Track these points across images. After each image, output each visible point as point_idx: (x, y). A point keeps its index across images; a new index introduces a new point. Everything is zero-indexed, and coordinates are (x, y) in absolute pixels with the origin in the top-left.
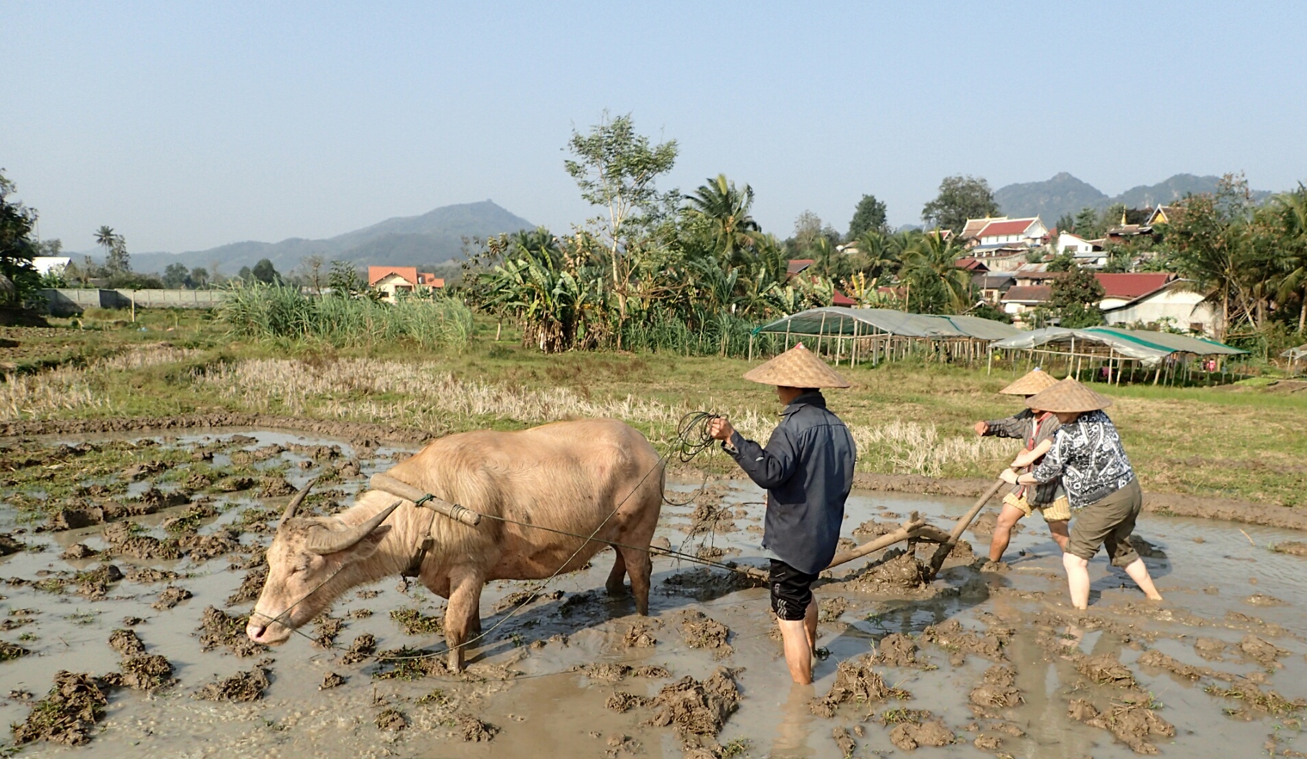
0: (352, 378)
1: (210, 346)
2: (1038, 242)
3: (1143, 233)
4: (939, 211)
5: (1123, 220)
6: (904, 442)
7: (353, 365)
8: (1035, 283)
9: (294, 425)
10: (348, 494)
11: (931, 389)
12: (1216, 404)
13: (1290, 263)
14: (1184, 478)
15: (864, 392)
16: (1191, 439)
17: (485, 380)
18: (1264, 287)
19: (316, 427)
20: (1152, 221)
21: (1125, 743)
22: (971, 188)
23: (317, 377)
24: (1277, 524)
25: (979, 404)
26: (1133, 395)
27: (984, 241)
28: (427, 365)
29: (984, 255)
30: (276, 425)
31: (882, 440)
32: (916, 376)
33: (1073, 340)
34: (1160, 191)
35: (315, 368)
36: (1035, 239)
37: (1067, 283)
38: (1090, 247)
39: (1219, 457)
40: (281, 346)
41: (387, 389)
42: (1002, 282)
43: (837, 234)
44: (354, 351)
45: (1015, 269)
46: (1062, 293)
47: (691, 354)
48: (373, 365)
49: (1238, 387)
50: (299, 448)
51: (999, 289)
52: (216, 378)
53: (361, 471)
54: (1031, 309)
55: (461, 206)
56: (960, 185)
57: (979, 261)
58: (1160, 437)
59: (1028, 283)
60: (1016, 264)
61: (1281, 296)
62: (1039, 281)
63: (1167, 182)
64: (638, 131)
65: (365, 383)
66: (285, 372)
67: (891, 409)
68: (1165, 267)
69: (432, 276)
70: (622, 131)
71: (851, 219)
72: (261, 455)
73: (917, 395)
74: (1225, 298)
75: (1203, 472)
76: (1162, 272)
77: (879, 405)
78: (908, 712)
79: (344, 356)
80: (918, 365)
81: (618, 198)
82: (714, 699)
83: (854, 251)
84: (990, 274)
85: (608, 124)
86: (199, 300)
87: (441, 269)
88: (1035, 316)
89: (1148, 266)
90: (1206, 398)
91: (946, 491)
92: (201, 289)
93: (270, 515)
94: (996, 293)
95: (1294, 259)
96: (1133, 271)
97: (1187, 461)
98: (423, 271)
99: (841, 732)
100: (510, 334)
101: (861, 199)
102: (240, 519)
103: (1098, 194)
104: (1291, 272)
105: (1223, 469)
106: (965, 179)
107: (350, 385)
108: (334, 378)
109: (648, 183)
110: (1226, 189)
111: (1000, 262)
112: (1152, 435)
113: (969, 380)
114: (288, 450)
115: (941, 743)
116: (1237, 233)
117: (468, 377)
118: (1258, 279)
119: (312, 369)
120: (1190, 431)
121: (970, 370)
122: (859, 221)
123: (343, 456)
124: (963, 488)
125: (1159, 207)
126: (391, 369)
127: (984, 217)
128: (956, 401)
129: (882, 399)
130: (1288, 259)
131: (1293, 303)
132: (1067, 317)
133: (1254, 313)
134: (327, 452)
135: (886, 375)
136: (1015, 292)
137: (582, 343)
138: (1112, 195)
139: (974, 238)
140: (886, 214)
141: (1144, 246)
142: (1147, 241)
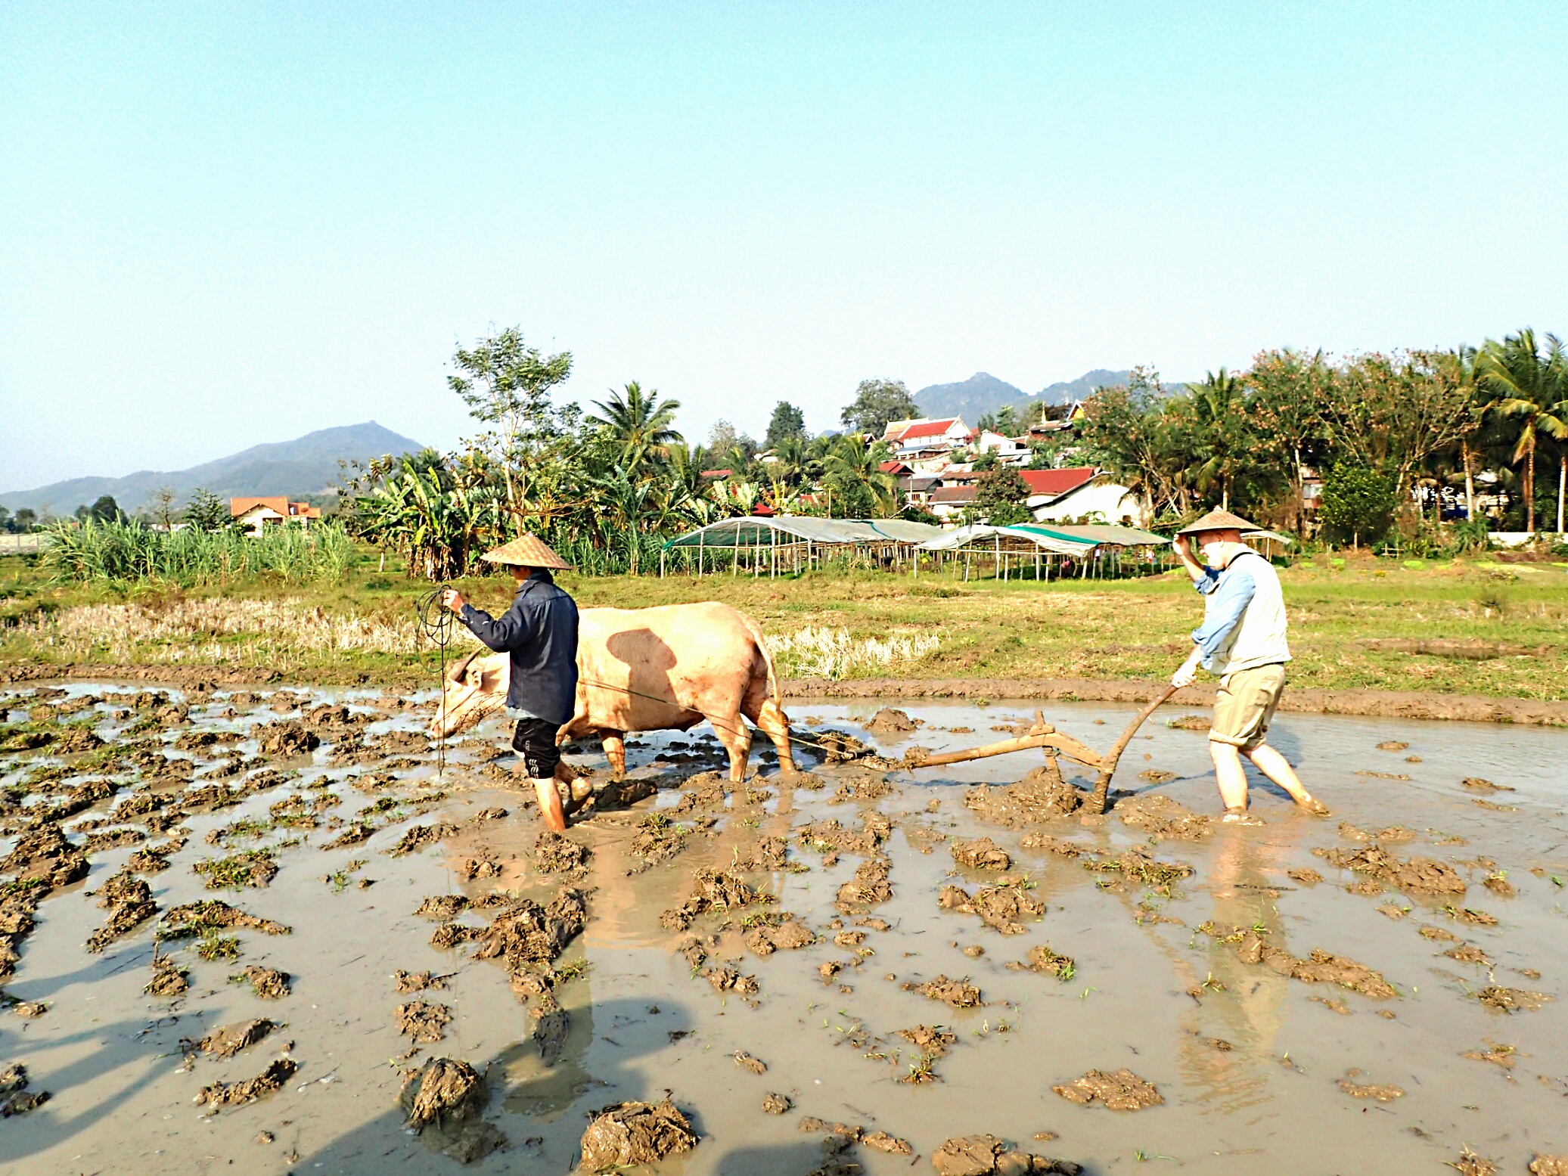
0: (197, 620)
1: (29, 594)
2: (961, 442)
3: (1063, 429)
4: (857, 415)
5: (1044, 417)
6: (815, 649)
7: (201, 605)
8: (961, 484)
9: (115, 673)
10: (168, 743)
11: (853, 596)
12: (1142, 594)
13: (1207, 451)
14: (1101, 666)
15: (781, 602)
16: (1113, 629)
17: (357, 613)
18: (1184, 476)
19: (142, 674)
20: (1072, 416)
21: (992, 926)
22: (888, 390)
23: (155, 621)
24: (1178, 701)
25: (901, 607)
26: (1061, 590)
27: (907, 443)
28: (291, 601)
29: (908, 457)
30: (93, 674)
31: (792, 648)
32: (839, 584)
33: (997, 537)
34: (1077, 387)
35: (155, 612)
36: (958, 439)
37: (992, 482)
38: (1014, 445)
39: (1138, 644)
40: (116, 589)
41: (240, 629)
42: (928, 484)
43: (754, 442)
44: (205, 591)
45: (940, 470)
46: (987, 492)
47: (598, 574)
48: (227, 605)
49: (1167, 576)
50: (117, 698)
51: (926, 491)
52: (32, 629)
53: (189, 716)
54: (960, 510)
55: (340, 428)
56: (878, 387)
57: (903, 463)
58: (1082, 628)
59: (954, 484)
60: (941, 466)
61: (1202, 484)
62: (965, 481)
63: (1083, 379)
64: (528, 343)
65: (211, 623)
66: (117, 618)
67: (808, 617)
68: (1088, 461)
69: (306, 506)
70: (512, 342)
71: (768, 427)
72: (68, 708)
73: (837, 602)
74: (1147, 489)
75: (1119, 659)
76: (1087, 466)
77: (796, 614)
78: (768, 917)
79: (193, 597)
80: (842, 571)
81: (510, 413)
82: (551, 922)
83: (774, 459)
84: (914, 476)
85: (495, 336)
86: (22, 545)
87: (318, 497)
88: (964, 517)
89: (1073, 461)
90: (1132, 589)
91: (846, 692)
92: (28, 533)
93: (66, 771)
94: (923, 496)
95: (1209, 447)
96: (1057, 467)
97: (1106, 650)
98: (297, 501)
99: (692, 943)
100: (395, 564)
101: (776, 406)
102: (26, 779)
103: (1018, 392)
104: (1208, 460)
105: (1141, 655)
106: (883, 382)
107: (195, 628)
108: (177, 621)
109: (542, 396)
110: (1139, 382)
111: (925, 464)
112: (1075, 627)
113: (893, 584)
114: (104, 701)
115: (798, 945)
116: (1152, 425)
117: (336, 611)
118: (1178, 469)
119: (151, 612)
120: (1113, 620)
121: (897, 575)
122: (777, 429)
123: (169, 702)
124: (864, 688)
125: (1078, 402)
126: (248, 608)
127: (904, 419)
128: (878, 606)
129: (801, 608)
130: (1205, 448)
131: (1214, 491)
132: (995, 516)
133: (1177, 502)
134: (150, 699)
135: (807, 584)
136: (942, 494)
137: (475, 569)
138: (1032, 392)
139: (896, 441)
140: (803, 419)
141: (1066, 441)
142: (1069, 437)
